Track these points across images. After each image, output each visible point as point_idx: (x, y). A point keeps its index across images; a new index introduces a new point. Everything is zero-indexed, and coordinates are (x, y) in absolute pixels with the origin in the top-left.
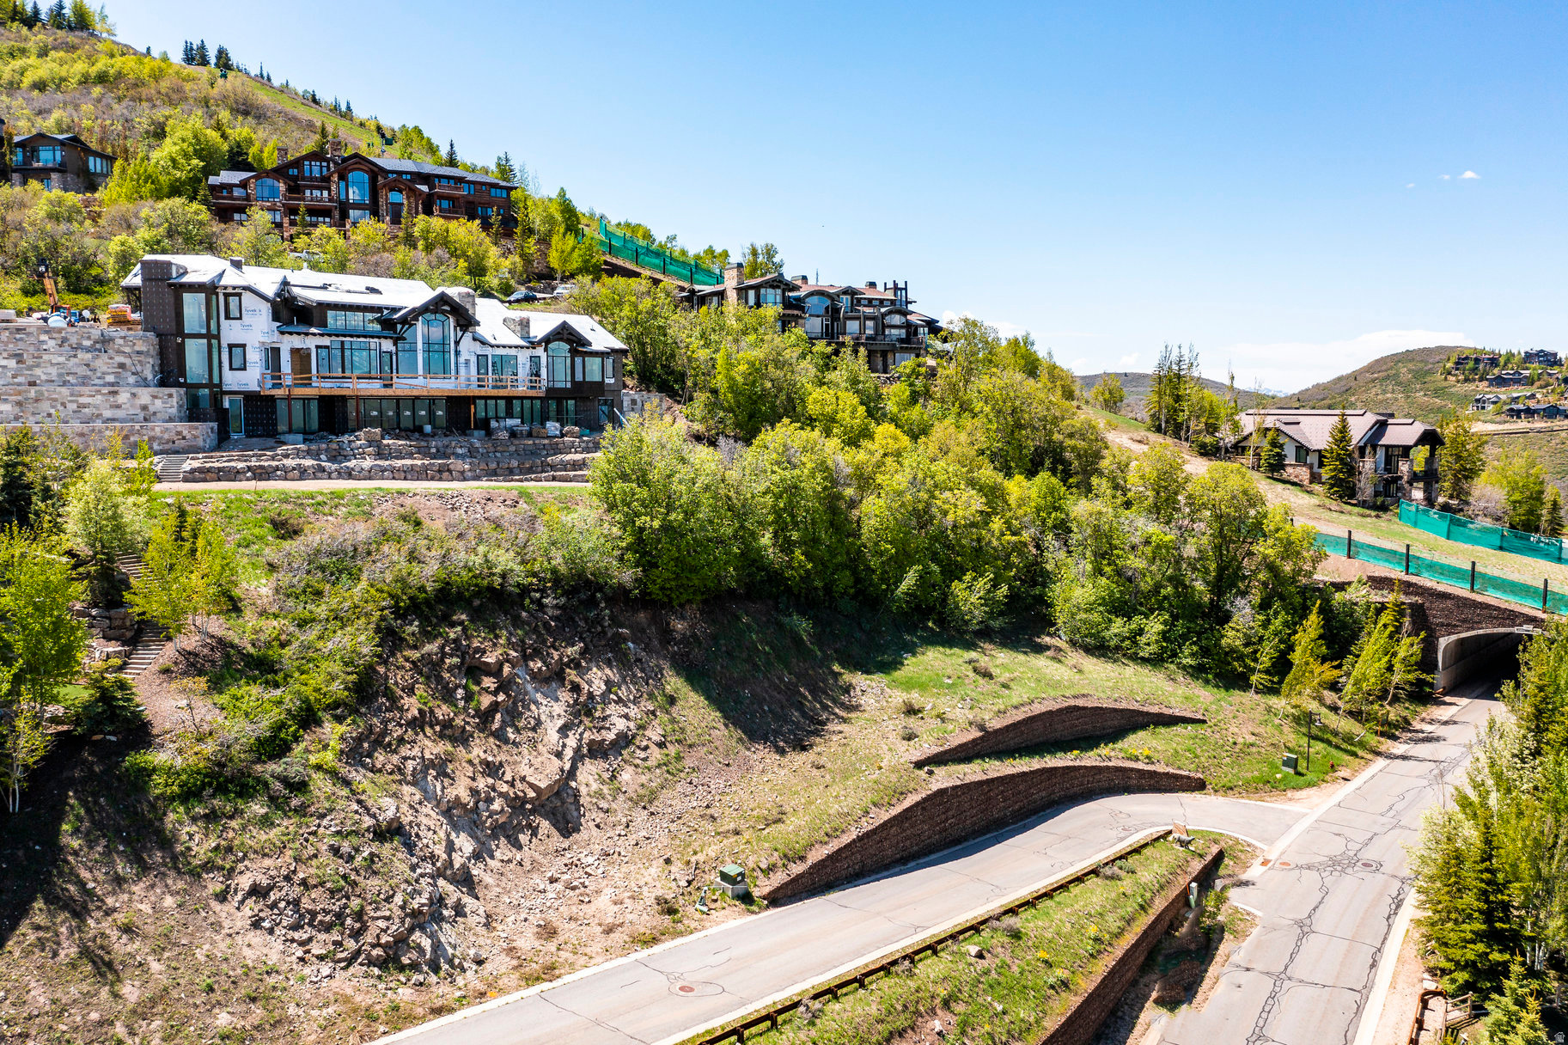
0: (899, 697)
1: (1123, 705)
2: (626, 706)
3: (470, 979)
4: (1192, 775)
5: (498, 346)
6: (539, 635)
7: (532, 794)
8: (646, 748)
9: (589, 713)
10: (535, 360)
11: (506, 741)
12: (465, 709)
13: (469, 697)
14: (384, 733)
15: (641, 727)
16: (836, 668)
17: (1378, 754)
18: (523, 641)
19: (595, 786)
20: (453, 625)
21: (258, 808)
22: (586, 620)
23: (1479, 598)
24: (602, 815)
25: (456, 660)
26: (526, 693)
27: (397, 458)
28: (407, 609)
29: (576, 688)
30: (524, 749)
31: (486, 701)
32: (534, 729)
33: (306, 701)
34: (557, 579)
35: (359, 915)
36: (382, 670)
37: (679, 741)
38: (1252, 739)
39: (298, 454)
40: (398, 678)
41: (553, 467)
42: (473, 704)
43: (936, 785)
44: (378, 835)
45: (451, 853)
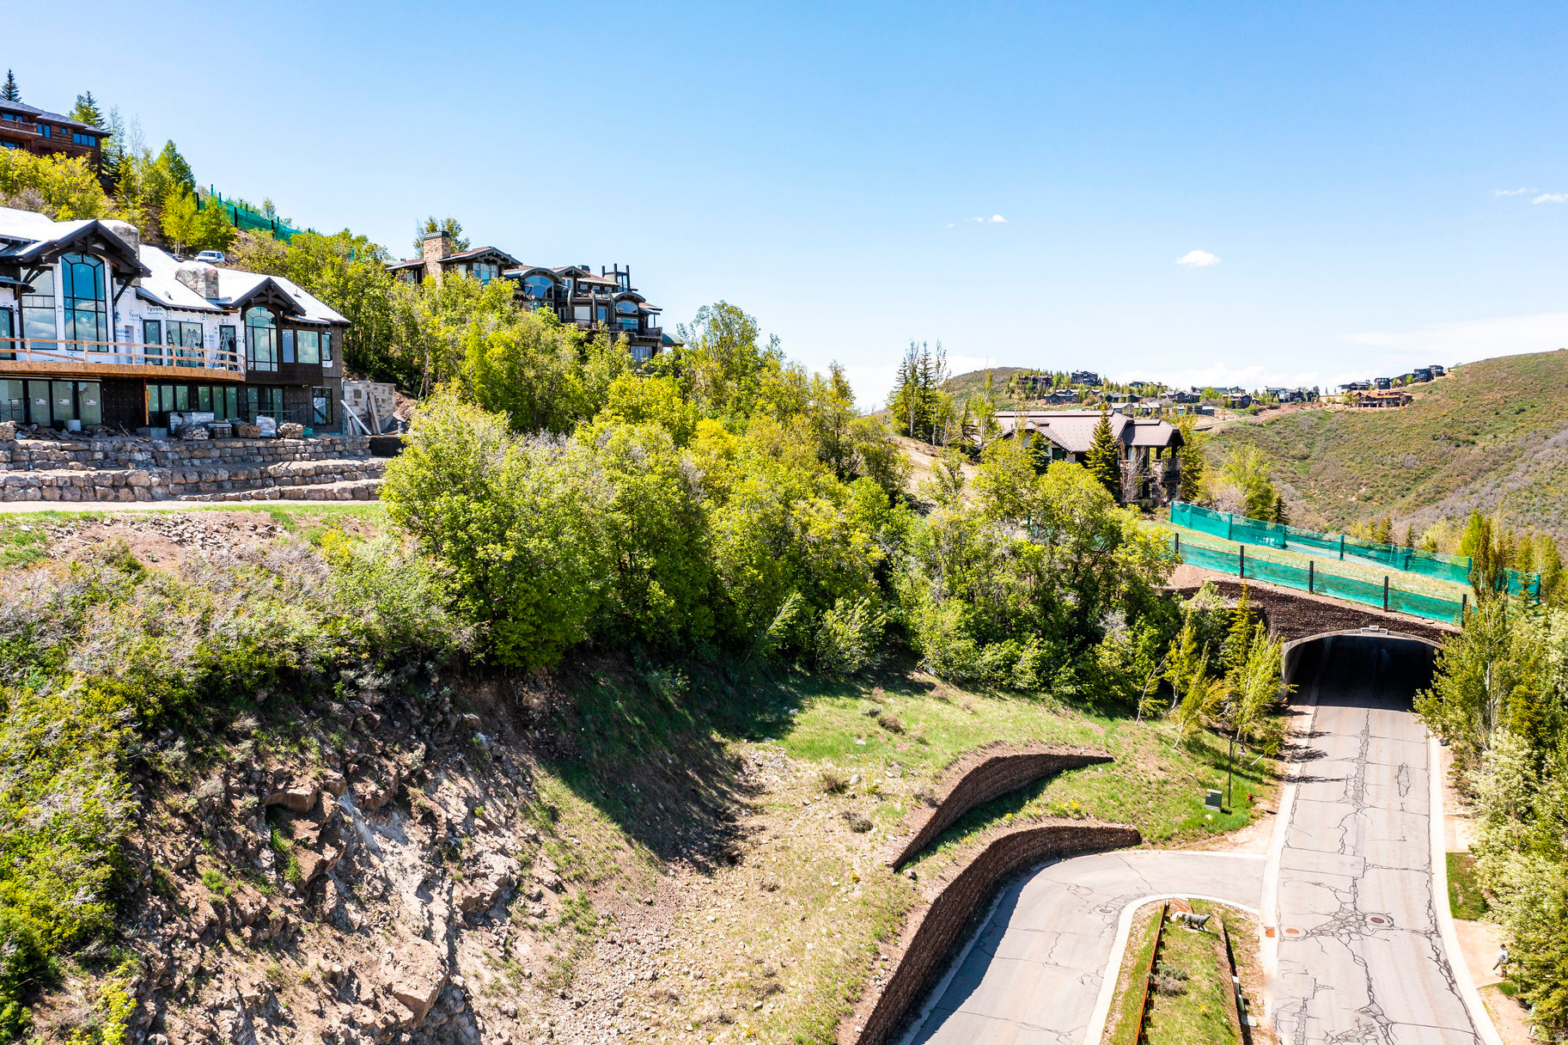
0: (811, 771)
1: (1035, 750)
2: (498, 834)
4: (1127, 827)
5: (176, 309)
6: (363, 739)
7: (406, 1015)
8: (539, 897)
9: (454, 856)
10: (226, 330)
11: (348, 927)
12: (280, 883)
13: (281, 863)
14: (172, 966)
15: (525, 864)
17: (1279, 778)
18: (341, 752)
19: (488, 976)
20: (234, 739)
22: (420, 704)
23: (1322, 600)
24: (508, 1023)
25: (251, 800)
26: (360, 839)
27: (43, 467)
28: (157, 719)
29: (429, 818)
30: (378, 936)
31: (307, 863)
32: (383, 898)
33: (25, 941)
36: (138, 840)
37: (579, 878)
38: (1162, 776)
40: (167, 851)
41: (277, 480)
42: (289, 873)
43: (928, 893)
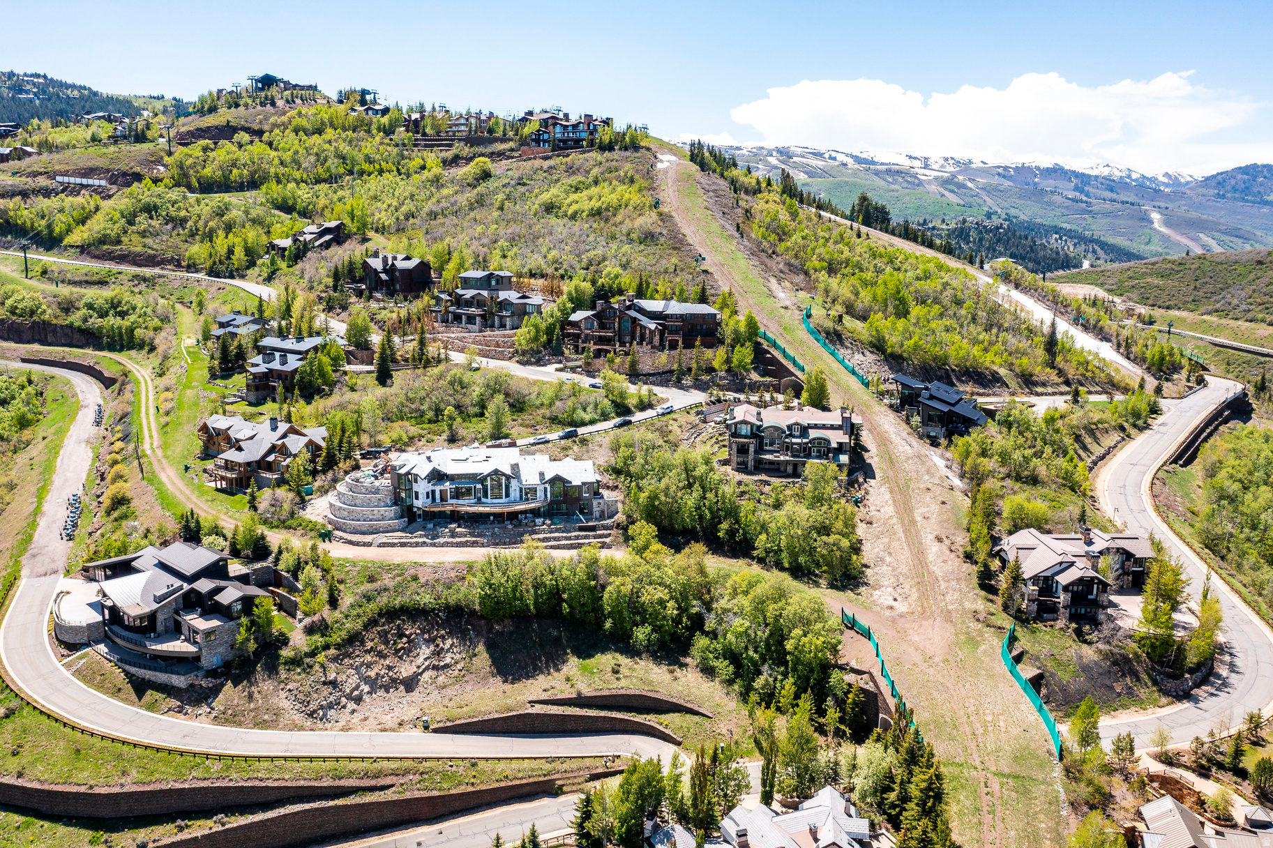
0: (573, 671)
1: (674, 700)
2: (455, 654)
3: (328, 725)
4: (678, 738)
6: (432, 625)
7: (401, 678)
8: (453, 670)
9: (438, 655)
10: (545, 489)
11: (401, 659)
12: (391, 647)
13: (395, 643)
14: (352, 653)
15: (457, 663)
16: (568, 651)
18: (425, 627)
19: (427, 679)
20: (400, 620)
21: (299, 670)
22: (455, 621)
24: (423, 689)
25: (395, 631)
26: (417, 645)
28: (384, 613)
29: (438, 645)
30: (407, 663)
31: (400, 646)
32: (414, 657)
33: (329, 642)
34: (447, 606)
35: (308, 702)
36: (363, 633)
37: (468, 670)
39: (421, 536)
40: (369, 636)
42: (394, 646)
43: (530, 711)
44: (324, 683)
45: (352, 691)
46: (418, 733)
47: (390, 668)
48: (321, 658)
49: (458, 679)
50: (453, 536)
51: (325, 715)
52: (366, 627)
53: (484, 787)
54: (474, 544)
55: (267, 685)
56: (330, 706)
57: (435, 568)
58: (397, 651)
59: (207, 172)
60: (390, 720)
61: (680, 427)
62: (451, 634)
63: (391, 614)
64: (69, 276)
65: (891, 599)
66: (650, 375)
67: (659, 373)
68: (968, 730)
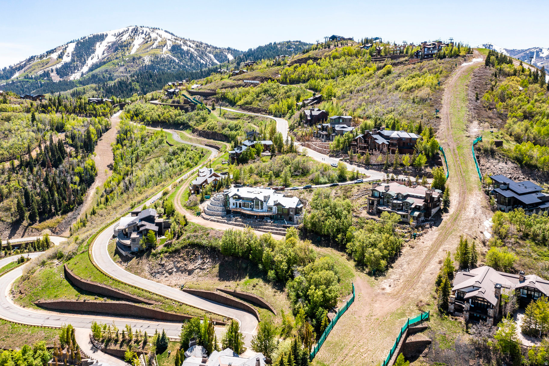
1: (267, 304)
4: (260, 319)
5: (269, 205)
15: (208, 268)
21: (154, 258)
34: (211, 247)
35: (152, 270)
39: (225, 219)
44: (159, 264)
45: (169, 270)
46: (178, 290)
47: (186, 265)
48: (162, 255)
49: (206, 275)
50: (235, 221)
51: (155, 275)
52: (182, 248)
53: (179, 314)
54: (241, 226)
55: (144, 261)
56: (158, 273)
57: (217, 232)
58: (191, 259)
59: (293, 76)
60: (174, 283)
61: (359, 189)
62: (210, 257)
63: (193, 245)
64: (229, 116)
65: (388, 285)
66: (374, 165)
67: (378, 165)
68: (346, 352)
